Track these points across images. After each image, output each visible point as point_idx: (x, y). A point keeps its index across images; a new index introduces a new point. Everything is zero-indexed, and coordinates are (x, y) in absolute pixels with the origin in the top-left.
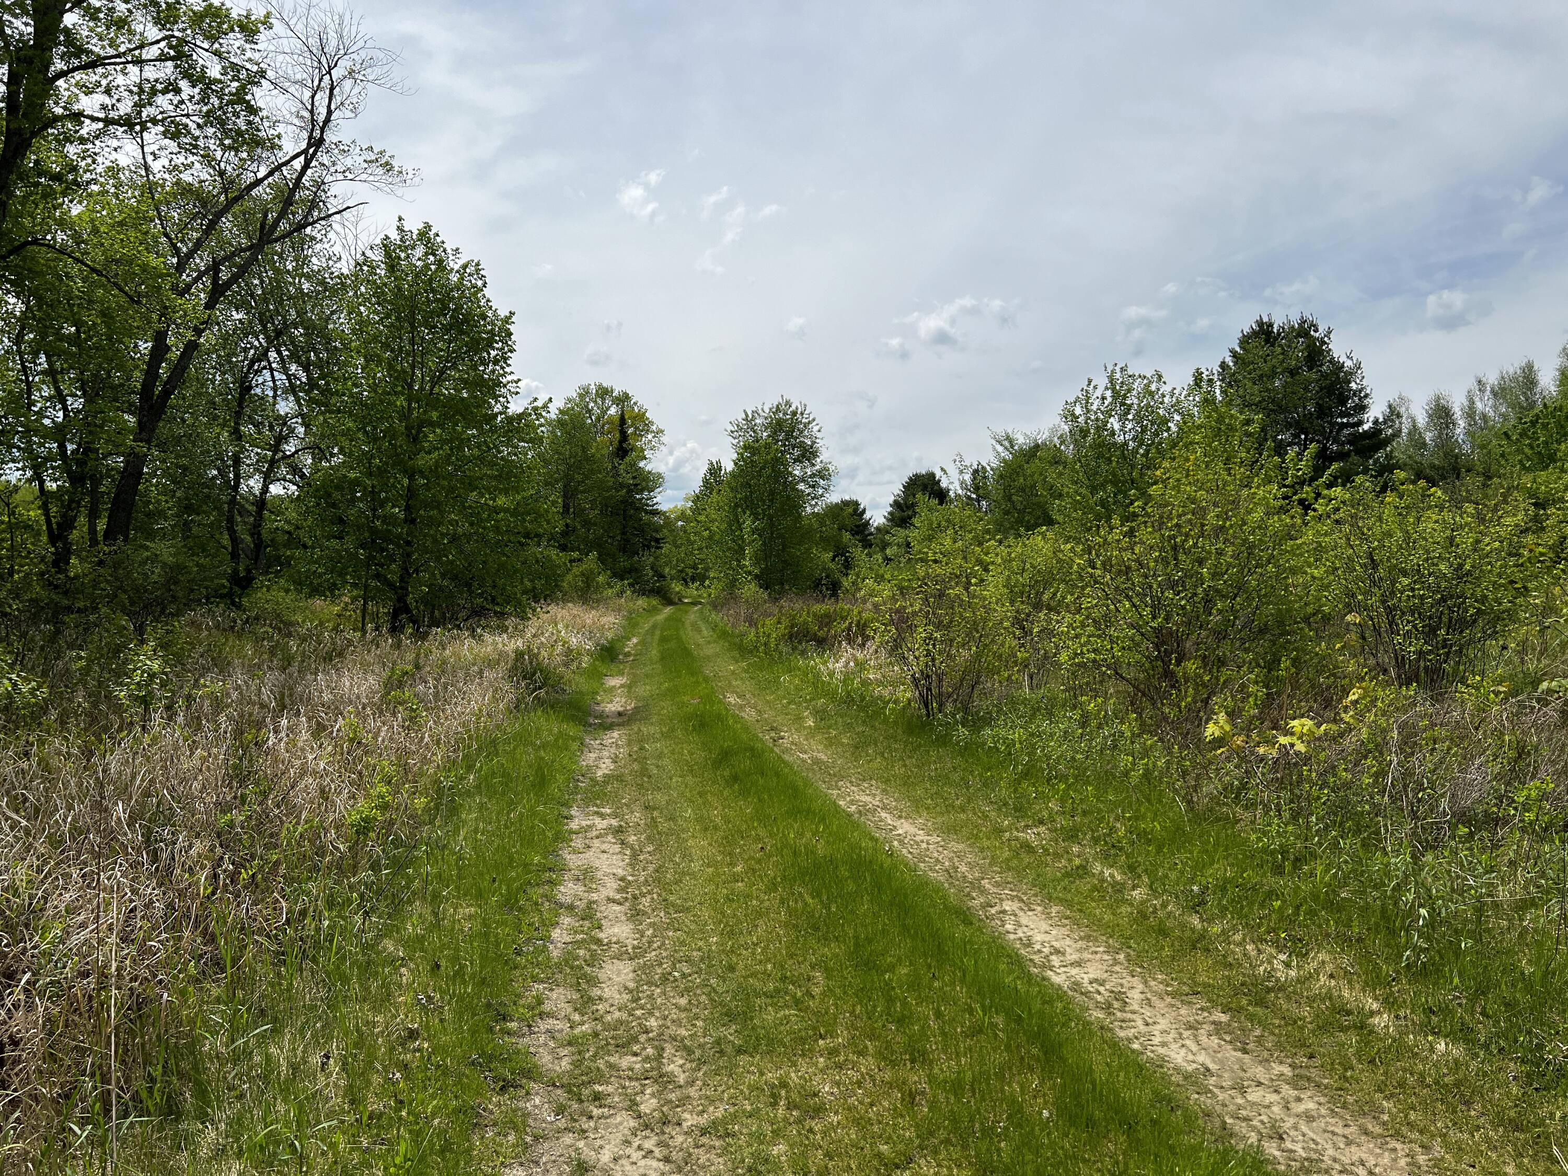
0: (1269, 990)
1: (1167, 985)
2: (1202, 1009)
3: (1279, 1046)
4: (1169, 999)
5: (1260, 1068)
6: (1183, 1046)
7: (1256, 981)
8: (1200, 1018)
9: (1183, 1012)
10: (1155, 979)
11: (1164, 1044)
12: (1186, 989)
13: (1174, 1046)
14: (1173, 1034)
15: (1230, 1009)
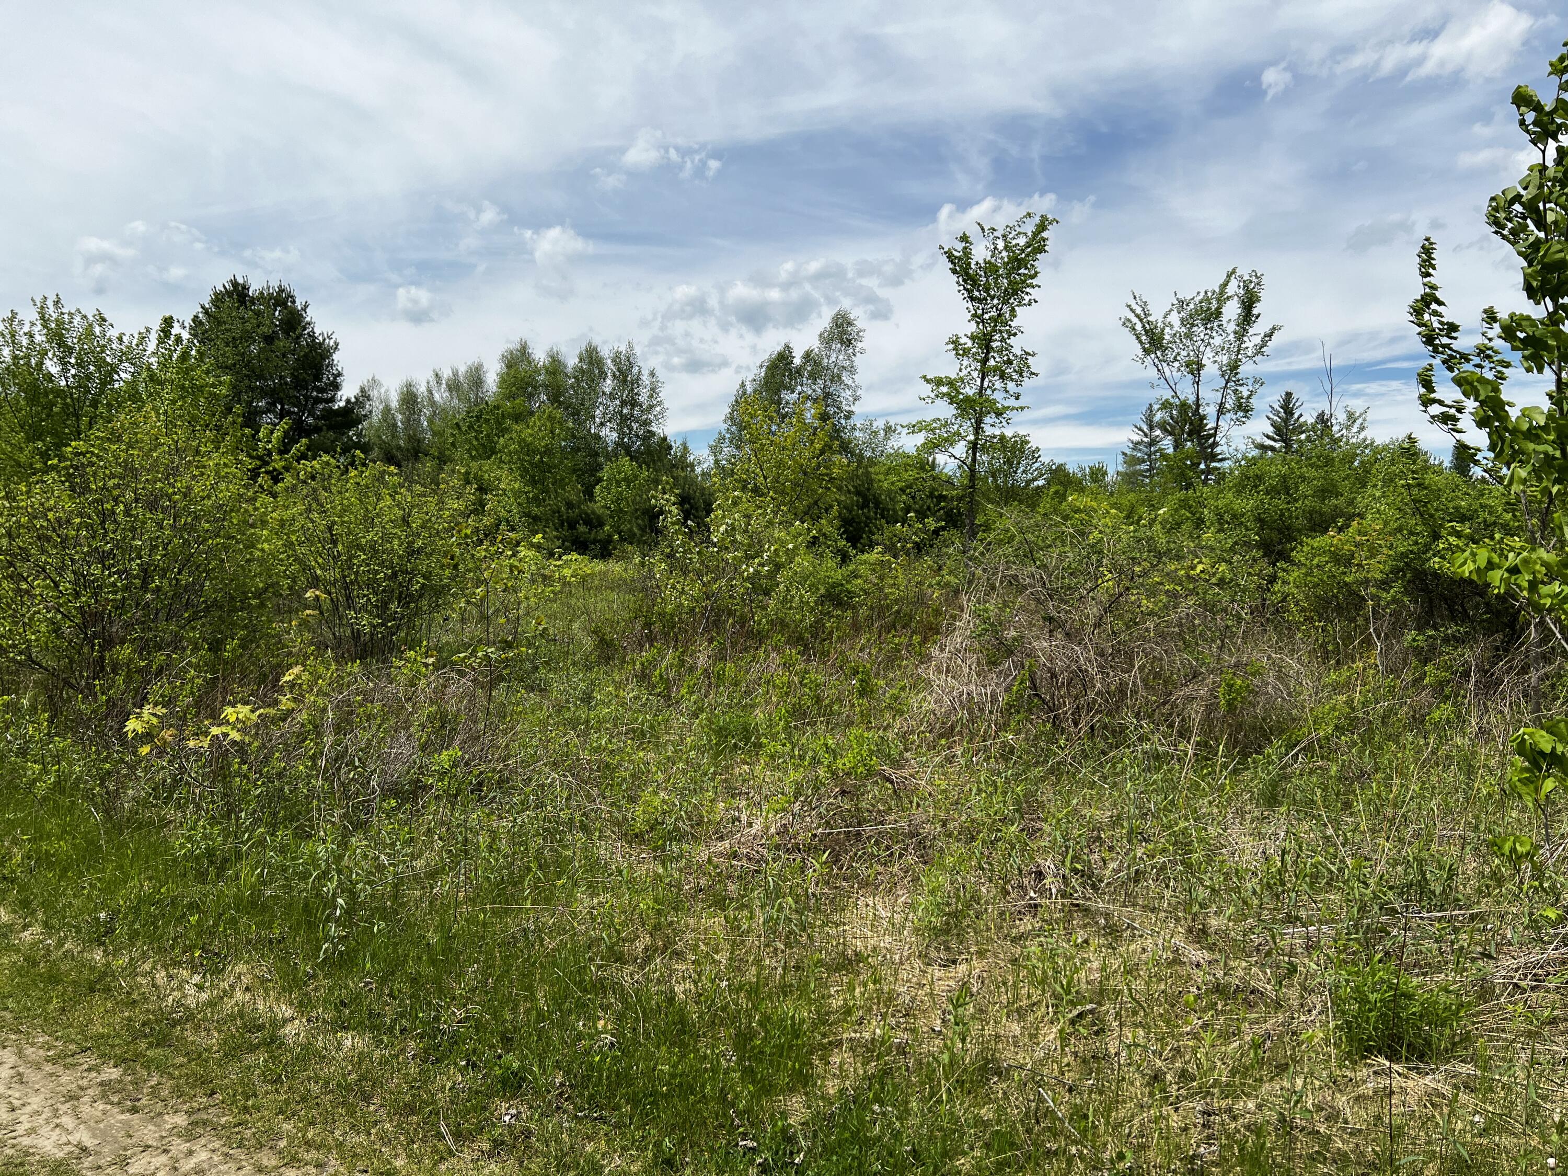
0: (175, 1023)
1: (48, 1050)
2: (89, 1070)
3: (178, 1092)
4: (48, 1068)
5: (150, 1127)
6: (57, 1126)
7: (161, 1015)
8: (84, 1083)
9: (64, 1079)
10: (32, 1045)
11: (32, 1131)
12: (72, 1047)
13: (44, 1131)
14: (47, 1113)
15: (125, 1060)
